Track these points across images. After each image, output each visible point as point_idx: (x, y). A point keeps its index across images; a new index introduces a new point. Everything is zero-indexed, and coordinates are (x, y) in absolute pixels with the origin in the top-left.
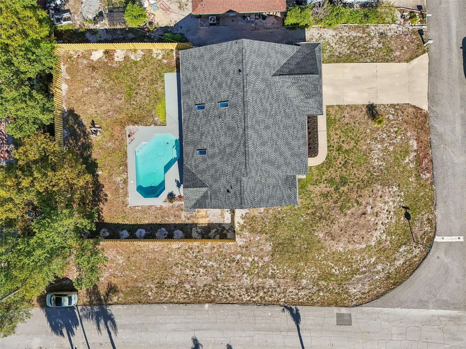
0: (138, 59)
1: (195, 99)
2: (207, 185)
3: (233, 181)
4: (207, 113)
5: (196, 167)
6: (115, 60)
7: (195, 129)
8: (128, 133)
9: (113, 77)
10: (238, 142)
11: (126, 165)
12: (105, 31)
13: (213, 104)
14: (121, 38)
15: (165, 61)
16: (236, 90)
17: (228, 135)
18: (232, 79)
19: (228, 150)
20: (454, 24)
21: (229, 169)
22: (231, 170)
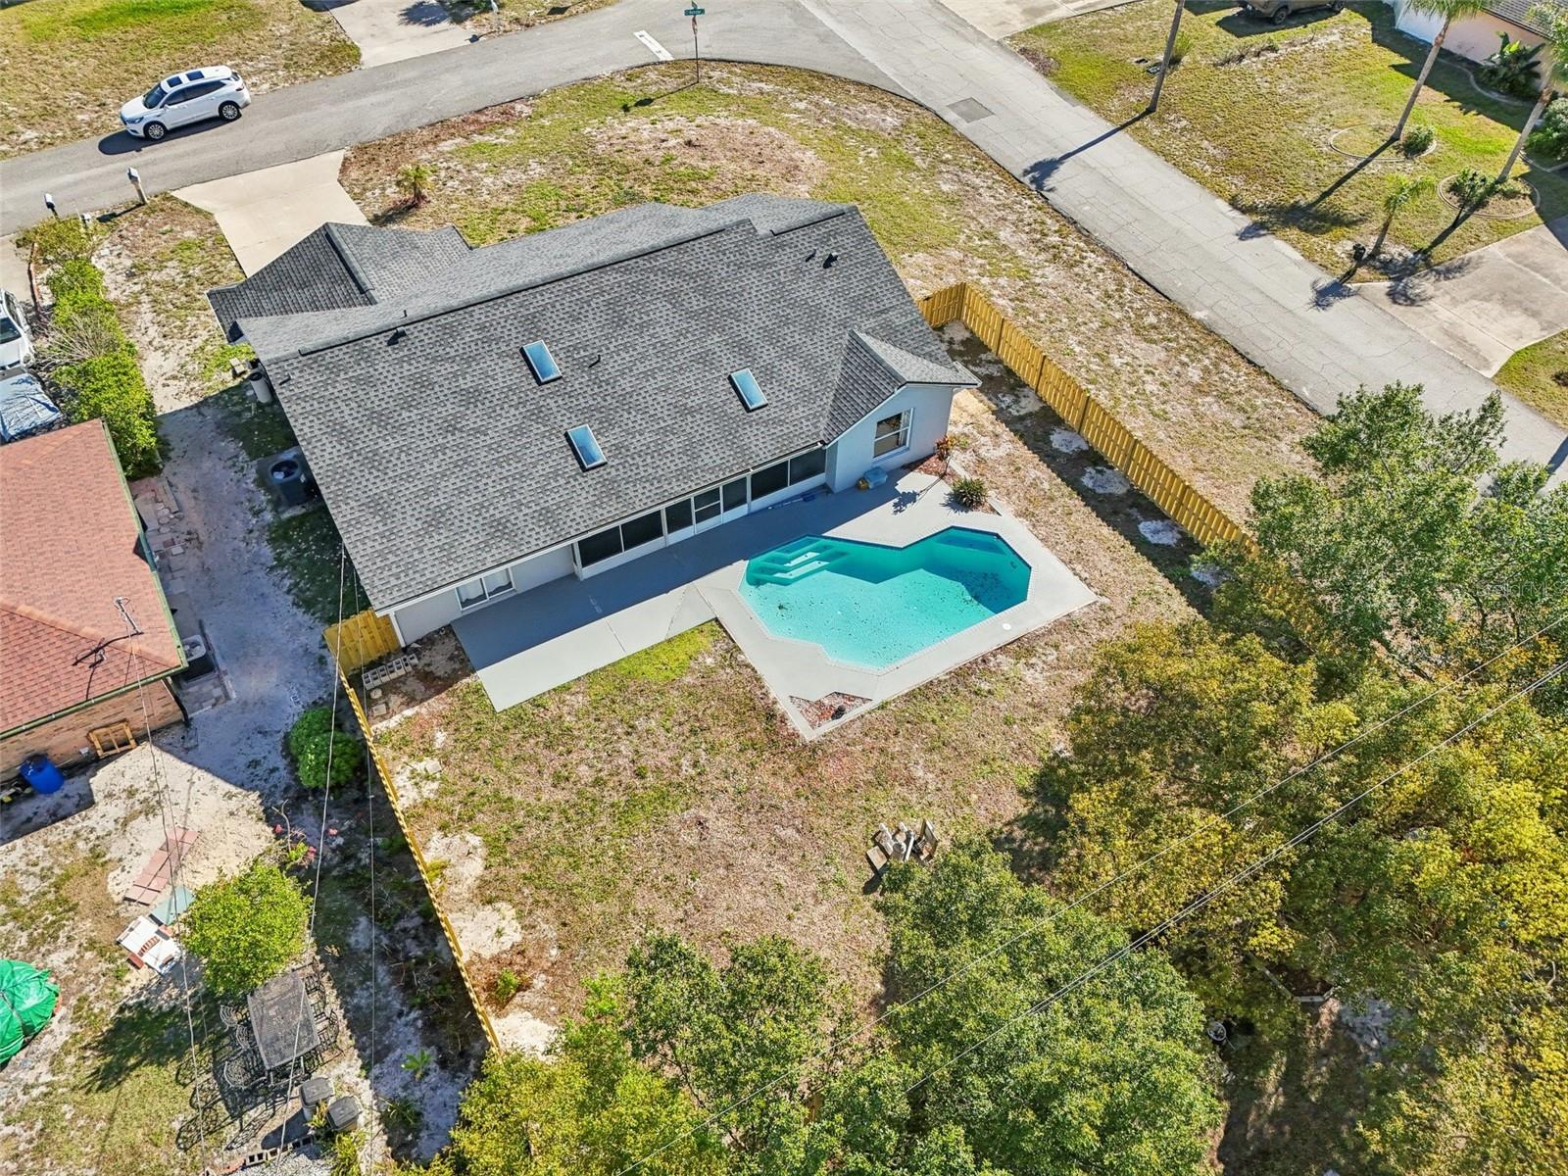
0: (475, 840)
1: (562, 482)
2: (847, 337)
3: (787, 258)
4: (598, 415)
5: (807, 396)
6: (518, 938)
7: (676, 443)
8: (830, 725)
9: (614, 906)
10: (652, 277)
11: (961, 674)
12: (376, 1071)
13: (553, 405)
14: (389, 972)
15: (440, 738)
16: (470, 335)
17: (646, 318)
18: (434, 360)
19: (696, 303)
20: (69, 178)
21: (752, 280)
22: (755, 274)
